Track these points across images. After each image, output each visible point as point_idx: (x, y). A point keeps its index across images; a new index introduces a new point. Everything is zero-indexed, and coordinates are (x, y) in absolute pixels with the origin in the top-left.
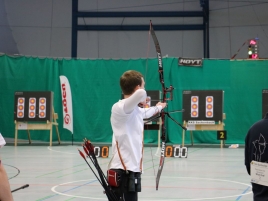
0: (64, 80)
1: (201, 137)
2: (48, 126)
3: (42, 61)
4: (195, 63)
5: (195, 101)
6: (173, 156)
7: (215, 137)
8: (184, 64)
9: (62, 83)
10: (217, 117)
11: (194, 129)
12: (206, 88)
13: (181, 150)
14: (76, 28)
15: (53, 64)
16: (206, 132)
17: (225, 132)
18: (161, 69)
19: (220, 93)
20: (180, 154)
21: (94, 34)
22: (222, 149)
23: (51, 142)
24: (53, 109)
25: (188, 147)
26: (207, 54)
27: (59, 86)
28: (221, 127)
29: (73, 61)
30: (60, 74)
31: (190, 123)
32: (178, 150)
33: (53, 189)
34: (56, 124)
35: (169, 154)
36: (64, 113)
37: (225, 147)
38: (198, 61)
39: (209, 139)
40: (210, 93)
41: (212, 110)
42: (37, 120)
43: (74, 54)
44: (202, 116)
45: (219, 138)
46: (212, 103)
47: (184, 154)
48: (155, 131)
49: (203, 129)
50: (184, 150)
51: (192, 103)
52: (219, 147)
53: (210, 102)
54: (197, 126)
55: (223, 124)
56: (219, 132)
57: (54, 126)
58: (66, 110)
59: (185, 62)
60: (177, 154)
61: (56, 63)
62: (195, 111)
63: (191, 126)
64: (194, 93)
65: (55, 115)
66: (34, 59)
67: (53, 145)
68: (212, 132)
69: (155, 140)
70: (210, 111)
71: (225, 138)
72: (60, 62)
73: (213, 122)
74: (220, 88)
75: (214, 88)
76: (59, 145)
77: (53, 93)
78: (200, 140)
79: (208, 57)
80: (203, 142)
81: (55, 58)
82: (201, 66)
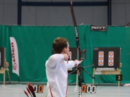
0: (12, 40)
1: (105, 79)
4: (102, 29)
5: (101, 55)
6: (86, 92)
7: (114, 79)
8: (94, 30)
9: (11, 42)
10: (116, 66)
11: (100, 73)
12: (109, 46)
13: (91, 88)
14: (20, 4)
15: (5, 29)
16: (108, 75)
17: (121, 75)
18: (77, 38)
19: (118, 49)
20: (91, 90)
21: (33, 8)
22: (119, 87)
23: (4, 82)
24: (5, 59)
25: (96, 85)
26: (110, 23)
27: (9, 44)
28: (118, 72)
29: (19, 27)
30: (10, 36)
31: (98, 69)
32: (89, 88)
34: (8, 69)
35: (83, 90)
36: (13, 63)
37: (121, 85)
38: (104, 28)
39: (110, 80)
40: (111, 49)
41: (113, 61)
43: (19, 22)
44: (106, 65)
45: (117, 79)
46: (113, 56)
47: (93, 91)
48: (74, 75)
49: (106, 73)
50: (94, 88)
51: (99, 56)
52: (117, 85)
53: (111, 55)
54: (102, 71)
55: (120, 70)
56: (117, 76)
57: (6, 71)
58: (14, 61)
59: (95, 28)
60: (89, 91)
61: (7, 28)
62: (101, 62)
63: (98, 72)
64: (101, 49)
65: (7, 63)
67: (6, 84)
68: (113, 75)
69: (75, 81)
70: (111, 62)
71: (121, 80)
72: (10, 28)
73: (113, 69)
74: (118, 46)
75: (114, 46)
76: (10, 83)
77: (5, 49)
78: (104, 81)
79: (111, 25)
80: (106, 82)
81: (7, 25)
82: (106, 31)
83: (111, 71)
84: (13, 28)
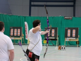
0: (26, 23)
1: (71, 43)
2: (21, 39)
3: (19, 17)
4: (70, 18)
5: (69, 31)
6: (61, 49)
7: (75, 43)
8: (66, 19)
9: (25, 24)
10: (76, 37)
11: (68, 40)
12: (73, 27)
13: (63, 47)
14: (31, 6)
15: (23, 18)
16: (72, 41)
17: (79, 42)
19: (78, 28)
20: (63, 49)
21: (36, 8)
22: (78, 47)
24: (22, 33)
25: (66, 46)
26: (74, 16)
27: (24, 25)
28: (77, 40)
29: (29, 17)
30: (25, 21)
31: (67, 38)
32: (62, 47)
33: (21, 59)
34: (23, 38)
35: (59, 49)
36: (26, 34)
37: (79, 47)
38: (71, 18)
39: (73, 44)
40: (74, 29)
41: (75, 34)
42: (17, 36)
43: (30, 15)
44: (71, 36)
45: (77, 44)
46: (75, 32)
47: (64, 49)
48: (55, 41)
49: (71, 41)
51: (68, 32)
52: (77, 47)
53: (74, 31)
54: (69, 39)
55: (78, 39)
56: (77, 42)
57: (23, 39)
58: (26, 33)
59: (66, 18)
60: (62, 49)
61: (24, 17)
62: (69, 35)
63: (67, 40)
64: (69, 29)
65: (23, 35)
66: (16, 16)
68: (75, 41)
69: (56, 44)
70: (74, 35)
71: (79, 44)
72: (25, 17)
73: (75, 38)
75: (76, 27)
76: (24, 45)
77: (22, 28)
79: (75, 16)
80: (71, 45)
81: (23, 16)
82: (72, 19)
83: (74, 40)
84: (26, 17)
